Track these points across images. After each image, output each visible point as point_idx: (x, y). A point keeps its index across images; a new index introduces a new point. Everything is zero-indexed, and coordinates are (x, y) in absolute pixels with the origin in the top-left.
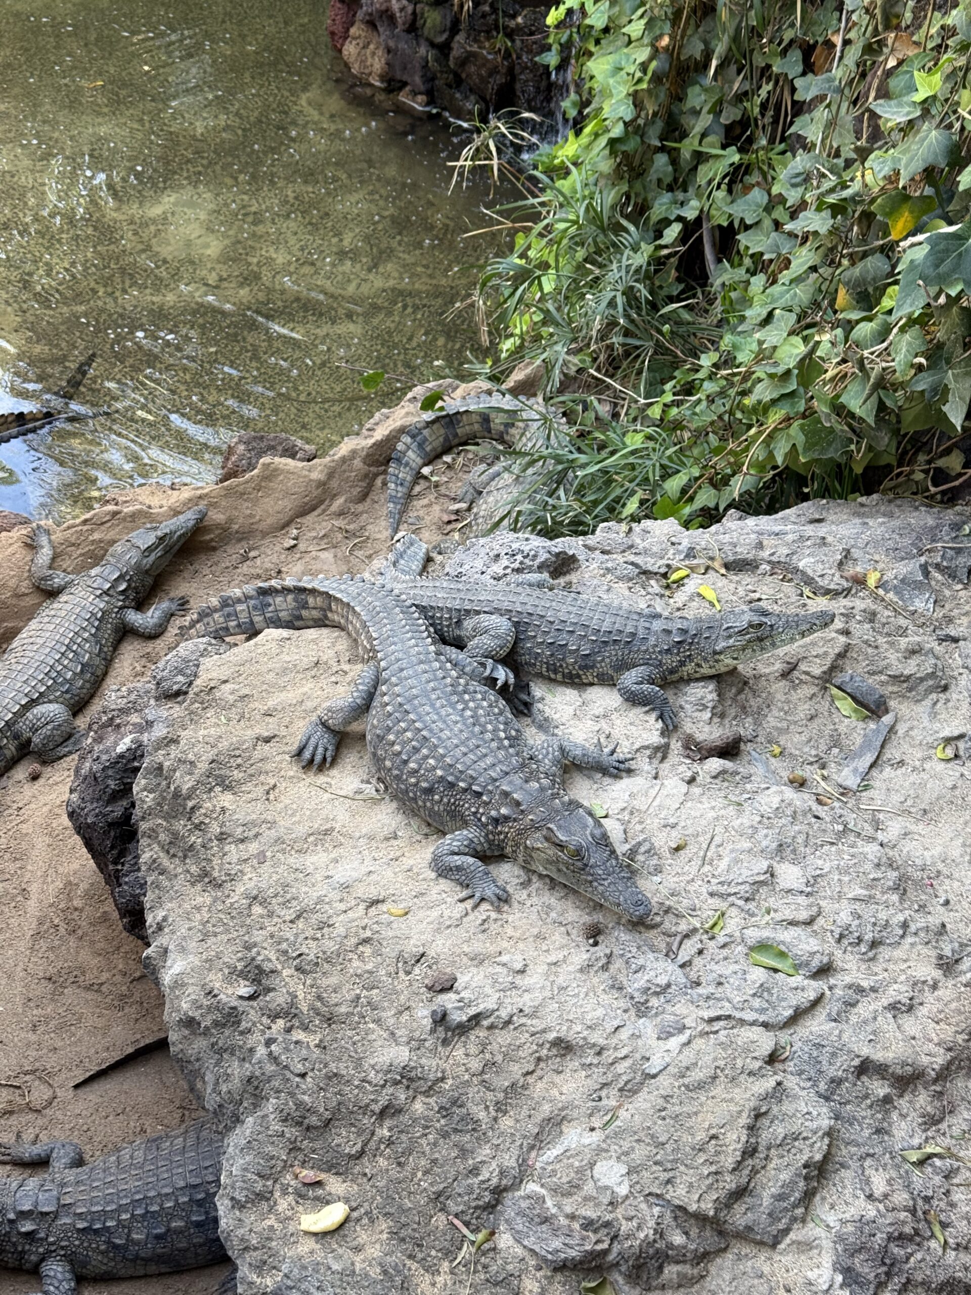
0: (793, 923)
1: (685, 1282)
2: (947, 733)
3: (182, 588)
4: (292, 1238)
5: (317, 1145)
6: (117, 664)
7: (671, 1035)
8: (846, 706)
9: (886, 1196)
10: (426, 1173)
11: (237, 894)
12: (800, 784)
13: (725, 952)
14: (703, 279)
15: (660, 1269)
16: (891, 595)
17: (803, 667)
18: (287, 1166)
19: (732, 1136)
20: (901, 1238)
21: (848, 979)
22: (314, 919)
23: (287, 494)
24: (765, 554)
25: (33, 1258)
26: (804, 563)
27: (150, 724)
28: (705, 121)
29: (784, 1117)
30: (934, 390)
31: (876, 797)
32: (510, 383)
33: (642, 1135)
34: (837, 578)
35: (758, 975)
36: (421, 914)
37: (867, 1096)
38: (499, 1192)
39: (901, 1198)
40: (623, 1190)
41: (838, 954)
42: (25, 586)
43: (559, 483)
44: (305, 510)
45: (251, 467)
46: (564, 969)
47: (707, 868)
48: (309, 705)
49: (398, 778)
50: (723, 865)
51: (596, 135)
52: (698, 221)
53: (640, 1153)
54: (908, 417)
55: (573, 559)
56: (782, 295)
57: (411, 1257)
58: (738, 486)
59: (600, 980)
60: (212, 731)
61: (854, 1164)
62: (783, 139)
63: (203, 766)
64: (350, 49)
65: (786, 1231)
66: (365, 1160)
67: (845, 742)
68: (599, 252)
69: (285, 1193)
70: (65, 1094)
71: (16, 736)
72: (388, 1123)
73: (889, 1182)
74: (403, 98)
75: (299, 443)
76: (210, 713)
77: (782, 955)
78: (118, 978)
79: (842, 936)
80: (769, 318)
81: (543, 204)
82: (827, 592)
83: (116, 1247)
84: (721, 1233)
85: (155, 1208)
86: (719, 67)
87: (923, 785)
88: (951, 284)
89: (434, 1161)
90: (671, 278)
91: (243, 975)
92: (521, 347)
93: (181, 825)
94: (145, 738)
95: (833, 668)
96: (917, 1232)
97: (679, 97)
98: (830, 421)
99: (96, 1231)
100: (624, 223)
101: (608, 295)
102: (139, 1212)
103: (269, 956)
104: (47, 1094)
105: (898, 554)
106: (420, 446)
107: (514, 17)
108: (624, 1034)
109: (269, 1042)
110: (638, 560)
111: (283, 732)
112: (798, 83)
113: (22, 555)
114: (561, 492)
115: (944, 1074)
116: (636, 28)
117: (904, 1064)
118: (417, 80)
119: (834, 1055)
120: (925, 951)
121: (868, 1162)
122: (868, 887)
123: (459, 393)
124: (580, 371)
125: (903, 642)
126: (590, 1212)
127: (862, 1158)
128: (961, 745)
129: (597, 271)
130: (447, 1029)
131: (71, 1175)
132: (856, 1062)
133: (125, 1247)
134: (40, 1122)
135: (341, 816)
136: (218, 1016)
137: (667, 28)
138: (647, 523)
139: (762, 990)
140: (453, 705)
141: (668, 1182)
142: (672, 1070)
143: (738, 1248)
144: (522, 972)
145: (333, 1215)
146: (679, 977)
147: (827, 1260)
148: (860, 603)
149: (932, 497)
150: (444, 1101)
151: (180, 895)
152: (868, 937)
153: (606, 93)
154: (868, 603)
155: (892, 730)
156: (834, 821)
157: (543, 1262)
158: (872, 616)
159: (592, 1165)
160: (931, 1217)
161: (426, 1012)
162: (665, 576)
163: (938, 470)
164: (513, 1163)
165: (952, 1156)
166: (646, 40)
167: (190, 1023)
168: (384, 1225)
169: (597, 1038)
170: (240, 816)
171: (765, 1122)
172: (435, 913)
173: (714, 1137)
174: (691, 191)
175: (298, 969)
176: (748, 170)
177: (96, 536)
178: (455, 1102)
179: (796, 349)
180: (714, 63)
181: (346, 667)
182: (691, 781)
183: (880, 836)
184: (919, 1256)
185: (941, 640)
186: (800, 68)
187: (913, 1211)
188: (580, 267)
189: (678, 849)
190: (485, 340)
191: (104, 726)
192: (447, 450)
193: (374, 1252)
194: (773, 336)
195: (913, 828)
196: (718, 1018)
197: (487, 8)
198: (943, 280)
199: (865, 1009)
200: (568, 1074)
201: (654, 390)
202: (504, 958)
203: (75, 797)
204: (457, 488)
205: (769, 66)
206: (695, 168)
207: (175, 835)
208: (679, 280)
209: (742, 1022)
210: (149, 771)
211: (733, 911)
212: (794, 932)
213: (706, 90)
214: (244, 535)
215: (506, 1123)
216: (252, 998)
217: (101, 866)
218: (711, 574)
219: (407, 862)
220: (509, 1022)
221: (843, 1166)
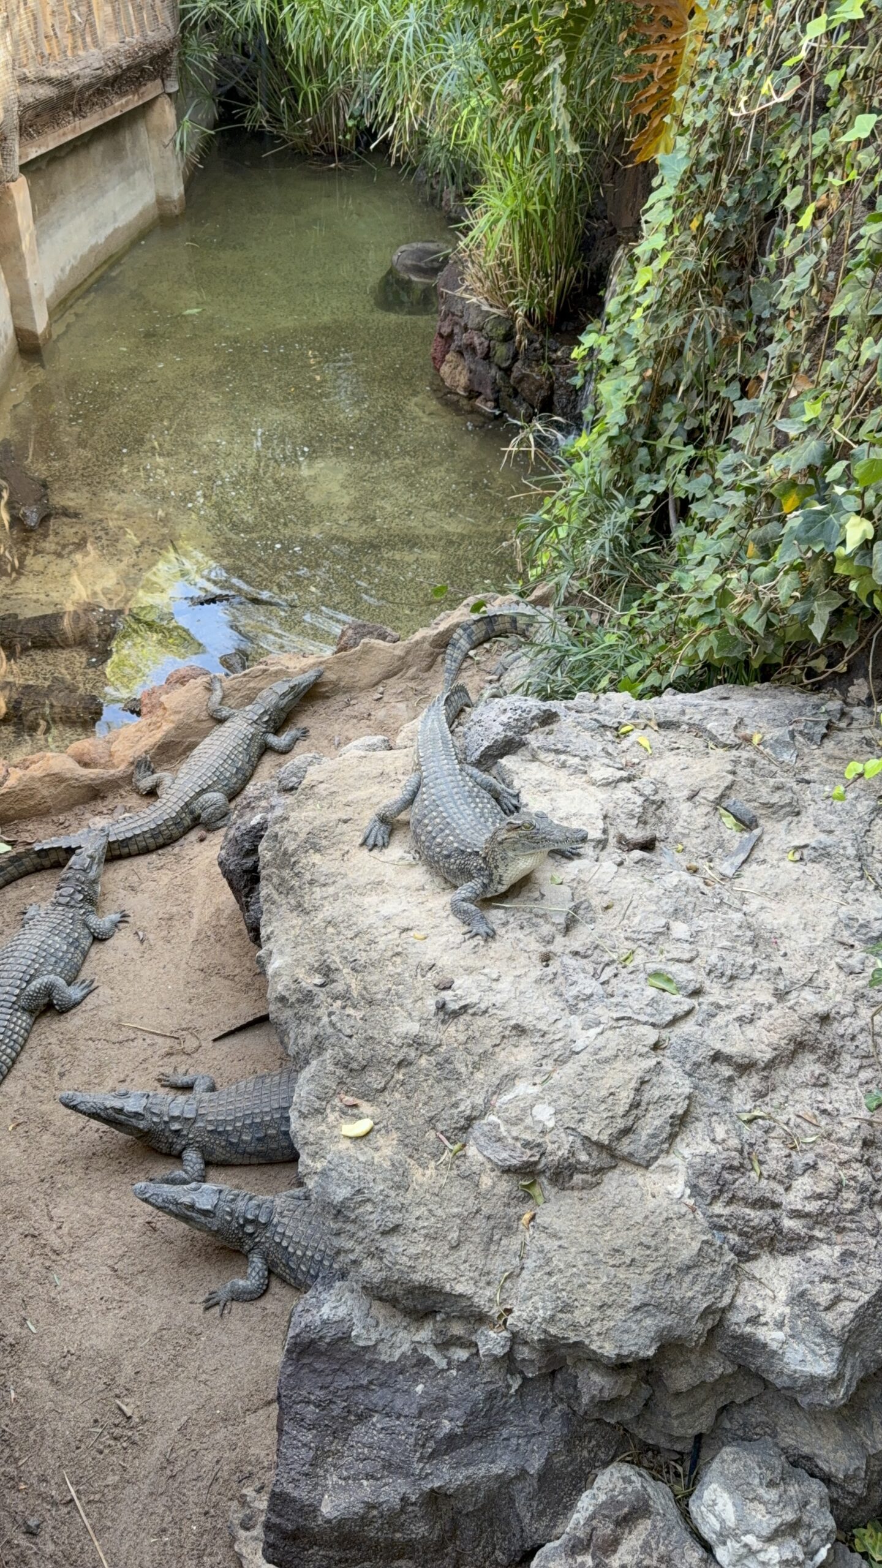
0: (679, 961)
1: (586, 1186)
2: (796, 843)
3: (305, 721)
4: (335, 1139)
5: (356, 1081)
6: (259, 769)
7: (590, 1027)
8: (730, 821)
9: (724, 1141)
10: (425, 1104)
11: (319, 919)
12: (695, 871)
13: (632, 976)
14: (668, 532)
15: (571, 1176)
16: (768, 750)
17: (702, 794)
18: (336, 1093)
19: (624, 1094)
20: (732, 1168)
21: (711, 999)
22: (366, 938)
23: (378, 663)
24: (686, 718)
25: (179, 1147)
26: (711, 726)
27: (273, 807)
28: (673, 427)
29: (661, 1085)
30: (805, 614)
31: (745, 883)
32: (532, 597)
33: (566, 1090)
34: (732, 737)
35: (651, 992)
36: (435, 939)
37: (717, 1076)
38: (470, 1120)
39: (734, 1142)
40: (551, 1124)
41: (707, 983)
42: (203, 715)
43: (558, 664)
44: (389, 675)
45: (356, 644)
46: (524, 980)
47: (625, 922)
48: (374, 800)
49: (429, 848)
50: (636, 920)
51: (600, 435)
52: (666, 494)
53: (564, 1101)
54: (790, 631)
55: (555, 715)
56: (711, 546)
57: (411, 1156)
58: (673, 674)
59: (548, 989)
60: (311, 814)
61: (705, 1119)
62: (726, 441)
63: (303, 836)
64: (445, 369)
65: (656, 1158)
66: (386, 1093)
67: (727, 845)
68: (598, 512)
69: (333, 1110)
70: (208, 1044)
71: (192, 812)
72: (403, 1071)
73: (727, 1132)
74: (478, 403)
75: (389, 630)
76: (311, 801)
77: (669, 980)
78: (246, 972)
79: (710, 972)
80: (701, 562)
81: (564, 478)
82: (725, 745)
83: (231, 1144)
84: (613, 1156)
85: (258, 1120)
86: (685, 392)
87: (777, 877)
88: (816, 544)
89: (430, 1097)
90: (645, 533)
91: (318, 970)
92: (543, 573)
93: (286, 873)
94: (269, 816)
95: (722, 796)
96: (742, 1165)
97: (657, 410)
98: (735, 632)
99: (220, 1133)
100: (616, 493)
101: (601, 541)
102: (248, 1122)
103: (335, 960)
104: (196, 1044)
105: (774, 722)
106: (469, 636)
107: (555, 351)
108: (560, 1024)
109: (330, 1014)
110: (600, 718)
111: (356, 817)
112: (736, 404)
113: (203, 694)
114: (559, 672)
115: (771, 1065)
116: (629, 363)
117: (743, 1056)
118: (489, 391)
119: (697, 1047)
120: (766, 984)
121: (715, 1118)
122: (732, 941)
123: (498, 602)
124: (580, 591)
125: (772, 782)
126: (528, 1136)
127: (710, 1115)
128: (806, 852)
129: (595, 524)
130: (446, 1014)
131: (207, 1096)
132: (712, 1053)
133: (237, 1144)
134: (190, 1061)
135: (389, 873)
136: (300, 996)
137: (651, 363)
138: (611, 695)
139: (653, 1001)
140: (468, 804)
141: (580, 1120)
142: (589, 1049)
143: (623, 1167)
144: (497, 980)
145: (361, 1127)
146: (599, 990)
147: (681, 1179)
148: (745, 754)
149: (805, 686)
150: (440, 1059)
151: (282, 918)
152: (728, 973)
153: (610, 406)
154: (752, 755)
155: (759, 839)
156: (714, 896)
157: (495, 1166)
158: (752, 763)
159: (532, 1107)
160: (753, 1156)
161: (433, 1002)
162: (617, 729)
163: (810, 668)
164: (481, 1102)
165: (771, 1118)
166: (637, 371)
167: (282, 999)
168: (395, 1135)
169: (542, 1026)
170: (324, 869)
171: (647, 1087)
172: (445, 939)
173: (612, 1094)
174: (662, 473)
175: (353, 969)
176: (700, 462)
177: (251, 685)
178: (446, 1061)
179: (718, 581)
180: (681, 389)
181: (400, 777)
182: (620, 864)
183: (745, 908)
184: (742, 1181)
185: (799, 782)
186: (738, 394)
187: (741, 1152)
188: (585, 521)
189: (607, 908)
190: (520, 568)
191: (244, 808)
192: (487, 640)
193: (388, 1151)
194: (703, 573)
195: (767, 904)
196: (623, 1018)
197: (537, 345)
198: (811, 541)
199: (721, 1019)
200: (521, 1048)
201: (626, 607)
202: (486, 971)
203: (223, 852)
204: (492, 665)
205: (717, 393)
206: (665, 459)
207: (283, 879)
208: (651, 533)
209: (638, 1022)
210: (269, 838)
211: (640, 951)
212: (679, 966)
213: (675, 406)
214: (348, 690)
215: (479, 1076)
216: (322, 985)
217: (238, 900)
218: (648, 729)
219: (429, 905)
220: (485, 1012)
221: (697, 1119)
